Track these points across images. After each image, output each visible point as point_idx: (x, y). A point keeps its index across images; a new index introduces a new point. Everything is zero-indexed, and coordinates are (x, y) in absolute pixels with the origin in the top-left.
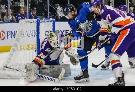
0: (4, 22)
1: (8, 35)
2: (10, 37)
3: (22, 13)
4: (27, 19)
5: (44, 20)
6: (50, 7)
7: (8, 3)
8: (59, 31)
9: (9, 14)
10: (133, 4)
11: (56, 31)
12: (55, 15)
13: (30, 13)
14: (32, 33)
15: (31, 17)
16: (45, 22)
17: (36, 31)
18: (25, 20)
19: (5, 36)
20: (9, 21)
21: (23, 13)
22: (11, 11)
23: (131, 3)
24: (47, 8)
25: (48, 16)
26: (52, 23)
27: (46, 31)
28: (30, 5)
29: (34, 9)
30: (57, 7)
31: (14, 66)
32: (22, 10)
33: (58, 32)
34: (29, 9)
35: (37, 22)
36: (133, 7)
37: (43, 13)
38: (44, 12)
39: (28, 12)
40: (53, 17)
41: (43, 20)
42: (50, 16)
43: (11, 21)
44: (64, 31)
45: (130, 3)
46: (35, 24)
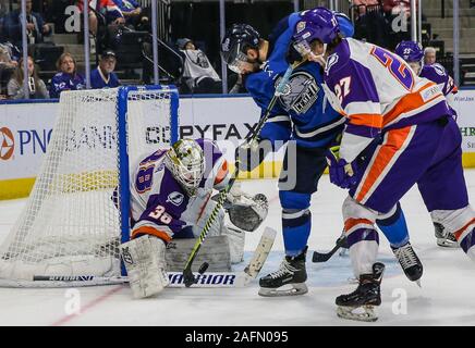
0: (9, 100)
1: (22, 143)
2: (28, 148)
3: (69, 68)
4: (85, 88)
5: (142, 90)
6: (160, 48)
7: (21, 39)
8: (190, 128)
9: (25, 73)
10: (435, 36)
11: (182, 128)
12: (178, 75)
13: (93, 67)
14: (102, 136)
15: (97, 83)
16: (143, 98)
17: (114, 128)
18: (80, 93)
19: (13, 146)
20: (27, 98)
21: (71, 71)
22: (30, 61)
23: (429, 32)
24: (151, 53)
25: (156, 80)
26: (168, 101)
27: (149, 129)
28: (93, 42)
29: (106, 57)
30: (185, 48)
31: (43, 244)
32: (68, 59)
33: (188, 131)
34: (91, 55)
35: (119, 98)
36: (434, 45)
37: (139, 68)
38: (141, 64)
39: (87, 65)
40: (170, 83)
41: (139, 92)
42: (160, 77)
43: (32, 96)
44: (208, 126)
45: (425, 32)
46: (112, 106)
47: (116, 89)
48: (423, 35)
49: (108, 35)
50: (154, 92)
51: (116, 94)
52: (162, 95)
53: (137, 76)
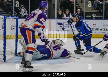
47: (4, 16)
48: (77, 7)
49: (3, 4)
50: (13, 17)
51: (4, 18)
52: (14, 18)
53: (9, 14)
